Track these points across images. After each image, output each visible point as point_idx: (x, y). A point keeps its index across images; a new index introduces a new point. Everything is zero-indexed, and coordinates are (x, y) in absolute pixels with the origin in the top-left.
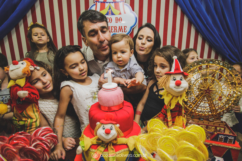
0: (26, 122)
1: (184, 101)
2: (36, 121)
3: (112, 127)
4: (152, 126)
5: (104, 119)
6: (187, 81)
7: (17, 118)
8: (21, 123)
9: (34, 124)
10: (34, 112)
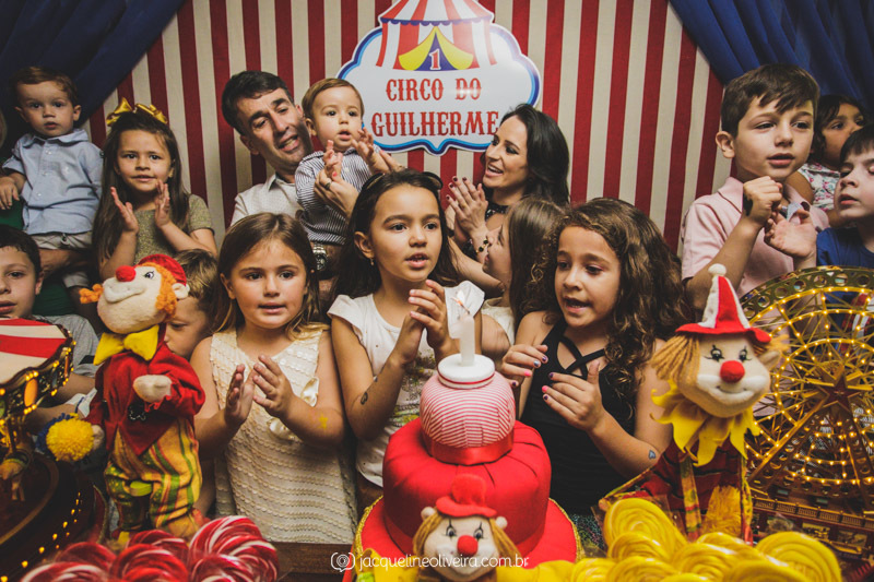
0: (157, 486)
1: (749, 436)
2: (188, 485)
3: (480, 528)
4: (623, 524)
5: (452, 498)
6: (766, 363)
7: (121, 471)
8: (139, 489)
9: (183, 492)
10: (183, 452)
